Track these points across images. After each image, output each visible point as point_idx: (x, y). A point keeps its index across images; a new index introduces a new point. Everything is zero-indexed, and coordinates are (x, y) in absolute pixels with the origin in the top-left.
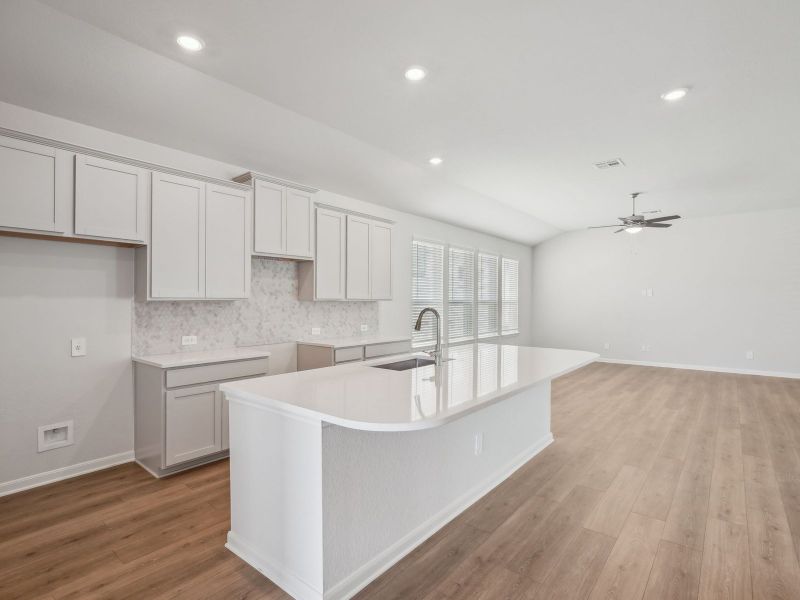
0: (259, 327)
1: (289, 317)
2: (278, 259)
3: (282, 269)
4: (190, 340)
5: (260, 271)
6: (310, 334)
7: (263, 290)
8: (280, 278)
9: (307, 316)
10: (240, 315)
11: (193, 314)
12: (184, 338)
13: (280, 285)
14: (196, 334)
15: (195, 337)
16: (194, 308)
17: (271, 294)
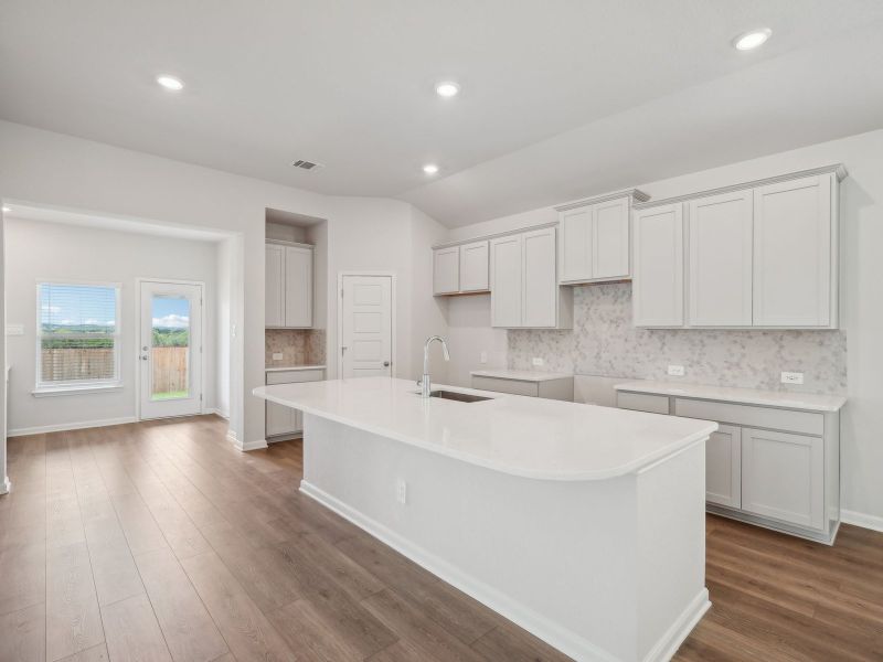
0: (598, 356)
1: (635, 348)
2: (618, 282)
3: (624, 292)
4: (538, 362)
5: (598, 298)
6: (666, 373)
7: (602, 318)
8: (622, 303)
9: (661, 349)
10: (578, 343)
11: (541, 341)
12: (535, 359)
13: (622, 312)
14: (543, 358)
15: (541, 360)
16: (542, 335)
17: (611, 321)
